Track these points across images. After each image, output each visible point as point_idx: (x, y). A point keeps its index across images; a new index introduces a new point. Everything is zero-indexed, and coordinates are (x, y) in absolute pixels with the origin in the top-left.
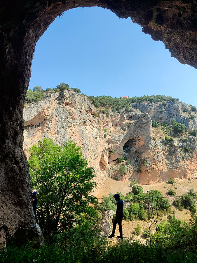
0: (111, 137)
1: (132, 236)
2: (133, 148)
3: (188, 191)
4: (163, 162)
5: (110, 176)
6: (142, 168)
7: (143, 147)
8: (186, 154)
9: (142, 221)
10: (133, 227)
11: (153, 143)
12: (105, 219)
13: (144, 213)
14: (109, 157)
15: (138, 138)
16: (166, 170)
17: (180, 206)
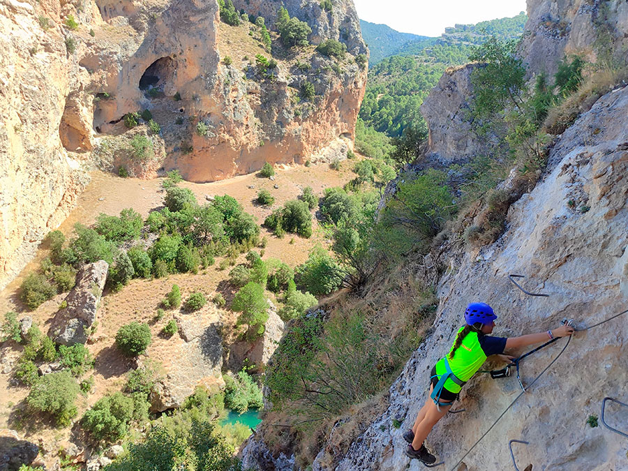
0: (94, 49)
1: (159, 313)
2: (169, 84)
3: (301, 193)
4: (247, 125)
5: (102, 165)
6: (194, 141)
7: (195, 83)
8: (306, 104)
9: (186, 274)
10: (162, 293)
11: (222, 73)
12: (82, 287)
13: (192, 255)
14: (98, 113)
15: (183, 57)
16: (254, 143)
17: (278, 228)
